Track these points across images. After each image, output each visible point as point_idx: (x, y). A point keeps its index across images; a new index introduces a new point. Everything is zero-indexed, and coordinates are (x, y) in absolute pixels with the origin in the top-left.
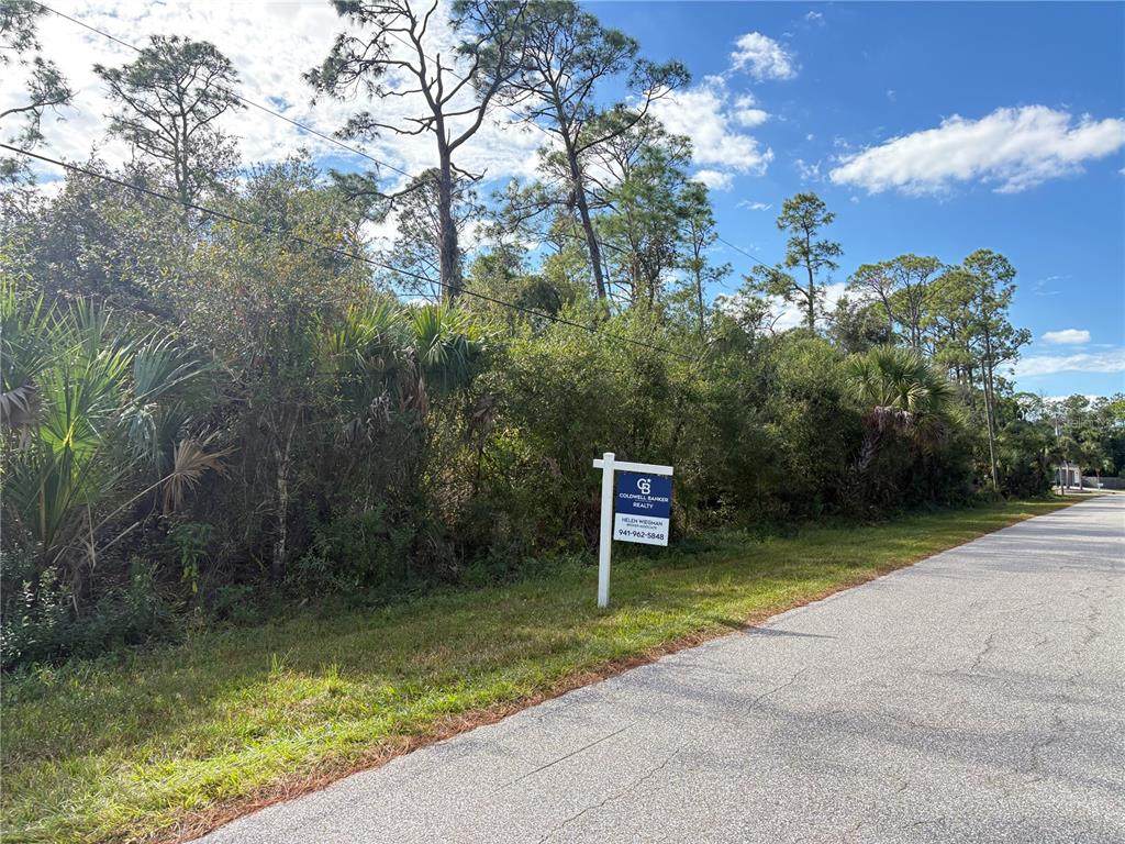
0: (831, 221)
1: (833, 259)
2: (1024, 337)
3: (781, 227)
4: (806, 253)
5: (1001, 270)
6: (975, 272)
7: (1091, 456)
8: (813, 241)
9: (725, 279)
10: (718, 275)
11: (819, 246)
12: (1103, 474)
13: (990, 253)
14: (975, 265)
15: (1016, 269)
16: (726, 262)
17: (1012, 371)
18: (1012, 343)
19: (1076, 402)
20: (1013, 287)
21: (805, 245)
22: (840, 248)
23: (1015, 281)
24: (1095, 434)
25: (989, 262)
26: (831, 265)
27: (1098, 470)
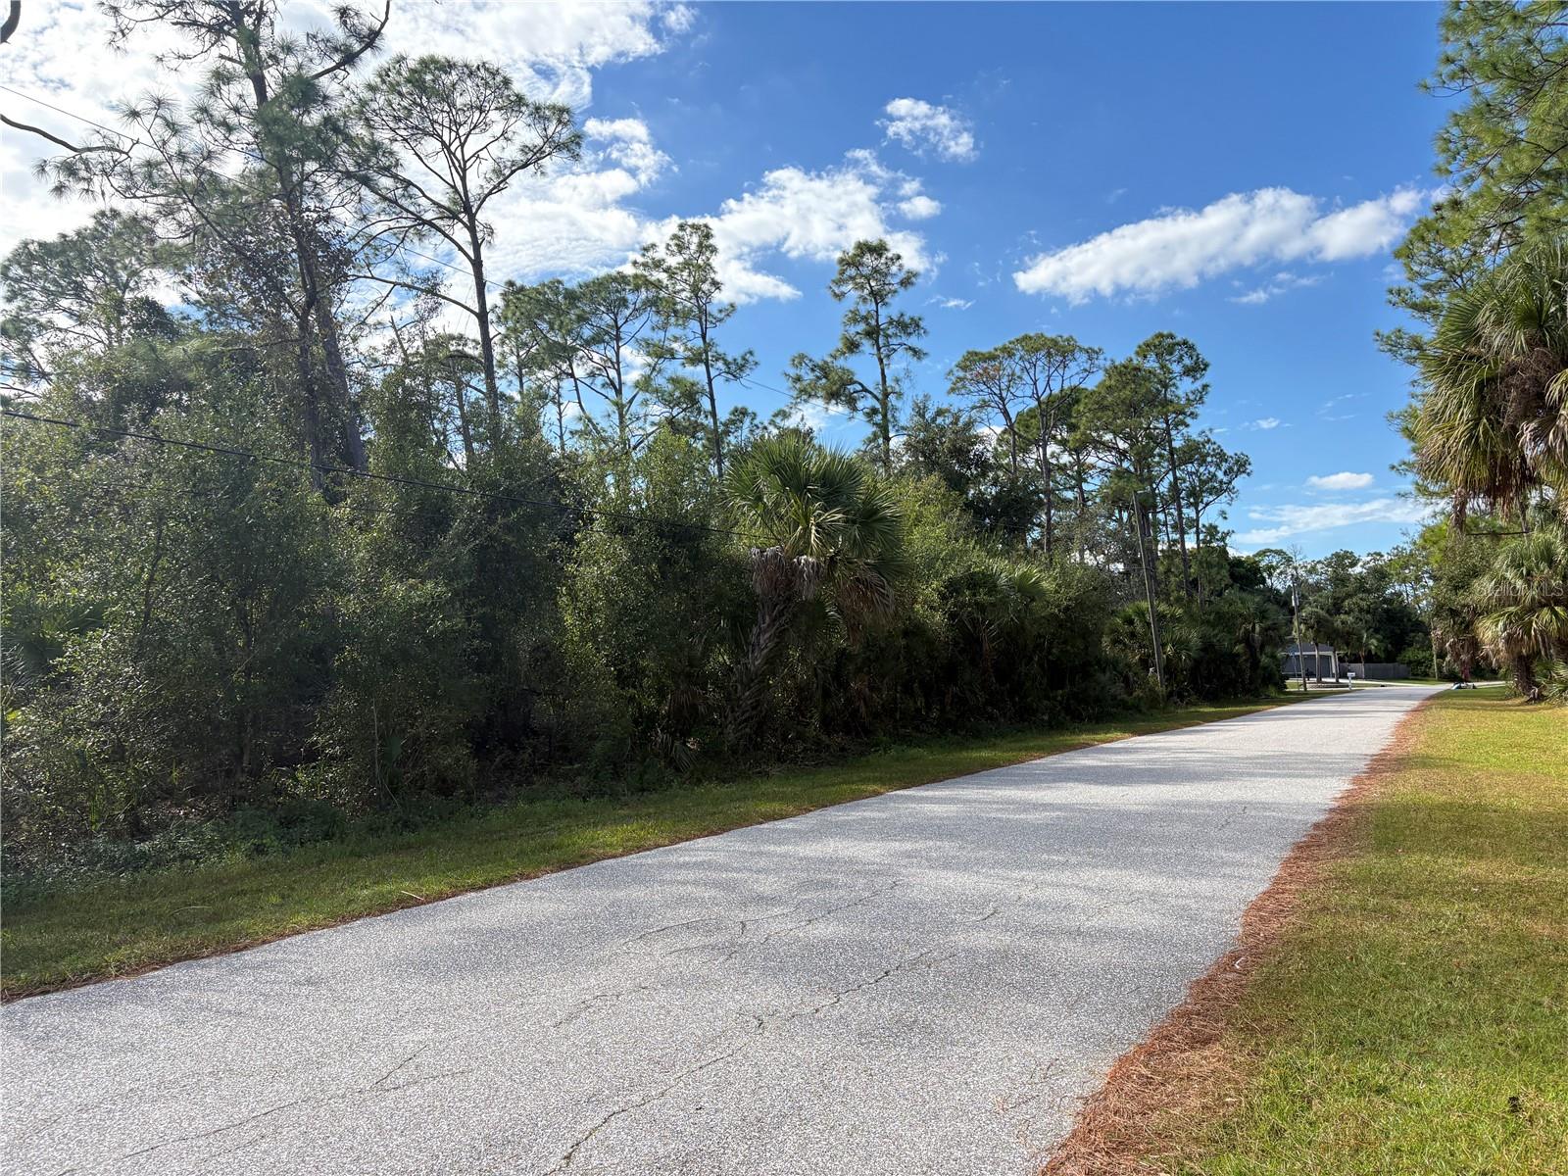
0: (911, 283)
1: (913, 341)
2: (1241, 466)
3: (836, 295)
4: (873, 333)
5: (1187, 361)
6: (1151, 363)
7: (1348, 633)
8: (884, 315)
9: (749, 376)
10: (737, 369)
11: (891, 322)
12: (1370, 658)
13: (1172, 336)
14: (1152, 357)
15: (1207, 360)
16: (746, 349)
17: (1223, 515)
18: (1225, 473)
19: (1342, 560)
20: (1205, 387)
21: (873, 322)
22: (922, 324)
23: (1208, 377)
24: (1363, 604)
25: (1171, 350)
26: (916, 352)
27: (1362, 654)
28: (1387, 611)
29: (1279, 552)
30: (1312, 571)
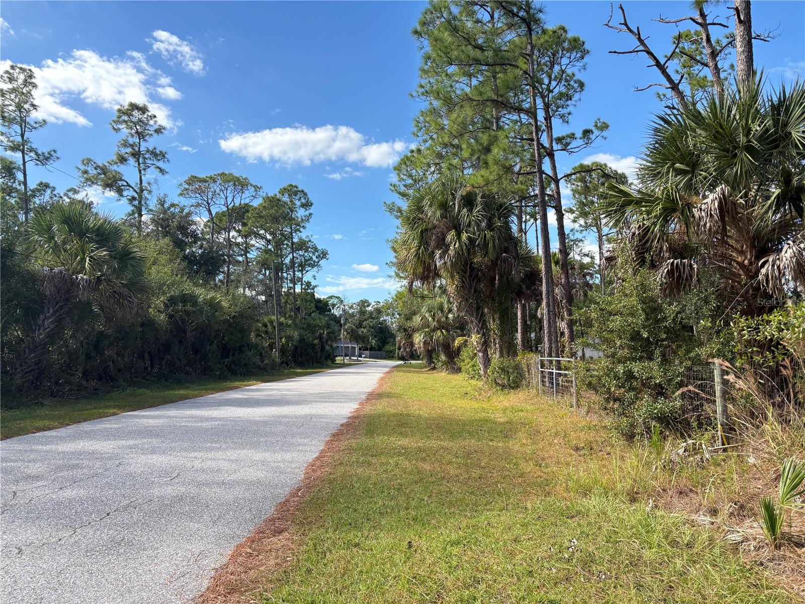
0: (161, 132)
1: (160, 164)
2: (324, 255)
3: (114, 129)
4: (136, 155)
5: (303, 201)
6: (286, 198)
7: (364, 337)
8: (144, 146)
9: (52, 165)
10: (44, 159)
11: (148, 151)
13: (296, 187)
14: (286, 195)
15: (312, 202)
16: (51, 148)
17: (314, 277)
18: (317, 257)
19: (364, 303)
20: (310, 214)
21: (137, 149)
22: (166, 156)
23: (312, 210)
24: (371, 324)
25: (296, 194)
26: (162, 171)
27: (369, 347)
28: (380, 328)
29: (338, 298)
30: (351, 307)
